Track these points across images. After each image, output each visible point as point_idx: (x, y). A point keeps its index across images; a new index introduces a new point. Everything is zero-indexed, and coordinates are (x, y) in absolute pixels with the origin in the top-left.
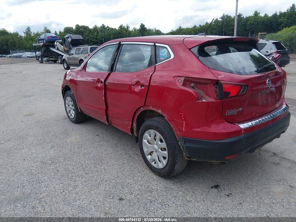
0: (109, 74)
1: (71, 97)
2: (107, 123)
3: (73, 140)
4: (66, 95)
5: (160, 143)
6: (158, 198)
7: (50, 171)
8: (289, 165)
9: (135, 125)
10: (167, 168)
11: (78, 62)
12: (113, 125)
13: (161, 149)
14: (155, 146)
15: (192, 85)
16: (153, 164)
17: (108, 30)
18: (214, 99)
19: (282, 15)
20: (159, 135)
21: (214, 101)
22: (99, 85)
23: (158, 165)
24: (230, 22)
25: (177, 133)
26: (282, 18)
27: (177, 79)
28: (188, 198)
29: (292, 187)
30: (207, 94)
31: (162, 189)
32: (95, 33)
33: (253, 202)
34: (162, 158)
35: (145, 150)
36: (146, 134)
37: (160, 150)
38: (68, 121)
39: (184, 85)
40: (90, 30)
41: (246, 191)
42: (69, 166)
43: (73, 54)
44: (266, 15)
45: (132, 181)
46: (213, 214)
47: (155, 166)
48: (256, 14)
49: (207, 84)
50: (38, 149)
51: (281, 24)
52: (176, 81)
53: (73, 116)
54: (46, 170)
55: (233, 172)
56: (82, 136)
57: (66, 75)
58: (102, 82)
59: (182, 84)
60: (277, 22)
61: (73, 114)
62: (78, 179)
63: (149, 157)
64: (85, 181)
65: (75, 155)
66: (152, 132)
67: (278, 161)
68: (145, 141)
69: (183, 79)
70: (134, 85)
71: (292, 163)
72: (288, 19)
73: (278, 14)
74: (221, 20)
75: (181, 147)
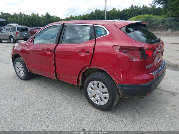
0: (57, 45)
1: (20, 62)
2: (55, 78)
3: (28, 92)
4: (15, 61)
5: (102, 89)
6: (107, 125)
7: (22, 117)
8: (166, 93)
9: (80, 79)
10: (109, 104)
11: (8, 37)
12: (60, 79)
13: (103, 92)
14: (98, 91)
15: (124, 51)
16: (96, 102)
17: (24, 16)
18: (139, 59)
19: (127, 10)
20: (101, 84)
21: (139, 60)
22: (49, 53)
23: (100, 103)
24: (100, 14)
25: (116, 82)
26: (127, 12)
27: (115, 48)
28: (124, 122)
29: (174, 106)
30: (134, 56)
31: (107, 118)
32: (15, 18)
33: (161, 118)
34: (104, 99)
35: (89, 94)
36: (91, 84)
37: (102, 94)
38: (17, 79)
39: (120, 51)
40: (11, 16)
41: (153, 112)
42: (34, 112)
43: (4, 32)
44: (119, 10)
45: (84, 116)
46: (143, 129)
47: (98, 104)
48: (114, 9)
49: (134, 50)
50: (4, 102)
51: (127, 15)
52: (115, 49)
53: (23, 75)
54: (18, 117)
55: (141, 101)
56: (33, 88)
57: (14, 47)
58: (51, 51)
59: (119, 50)
60: (125, 14)
61: (22, 74)
62: (46, 120)
63: (92, 99)
64: (52, 121)
65: (35, 103)
66: (96, 82)
67: (160, 92)
68: (89, 88)
69: (119, 47)
70: (80, 52)
71: (166, 92)
72: (130, 12)
73: (125, 10)
74: (95, 12)
75: (119, 90)
